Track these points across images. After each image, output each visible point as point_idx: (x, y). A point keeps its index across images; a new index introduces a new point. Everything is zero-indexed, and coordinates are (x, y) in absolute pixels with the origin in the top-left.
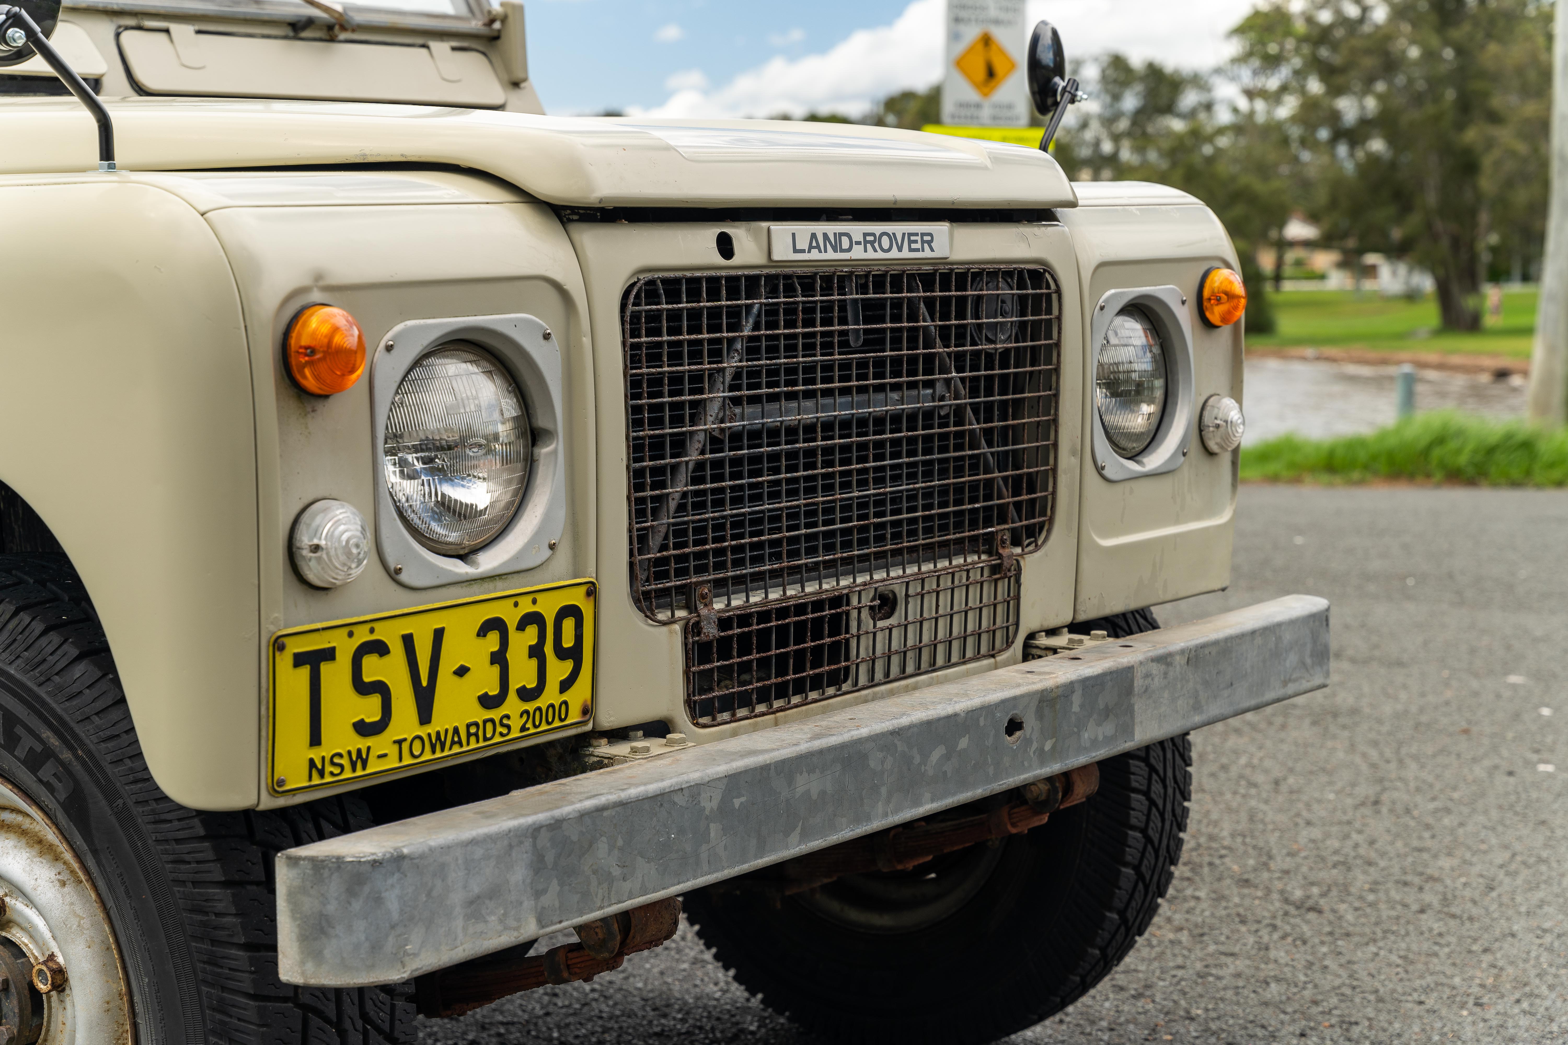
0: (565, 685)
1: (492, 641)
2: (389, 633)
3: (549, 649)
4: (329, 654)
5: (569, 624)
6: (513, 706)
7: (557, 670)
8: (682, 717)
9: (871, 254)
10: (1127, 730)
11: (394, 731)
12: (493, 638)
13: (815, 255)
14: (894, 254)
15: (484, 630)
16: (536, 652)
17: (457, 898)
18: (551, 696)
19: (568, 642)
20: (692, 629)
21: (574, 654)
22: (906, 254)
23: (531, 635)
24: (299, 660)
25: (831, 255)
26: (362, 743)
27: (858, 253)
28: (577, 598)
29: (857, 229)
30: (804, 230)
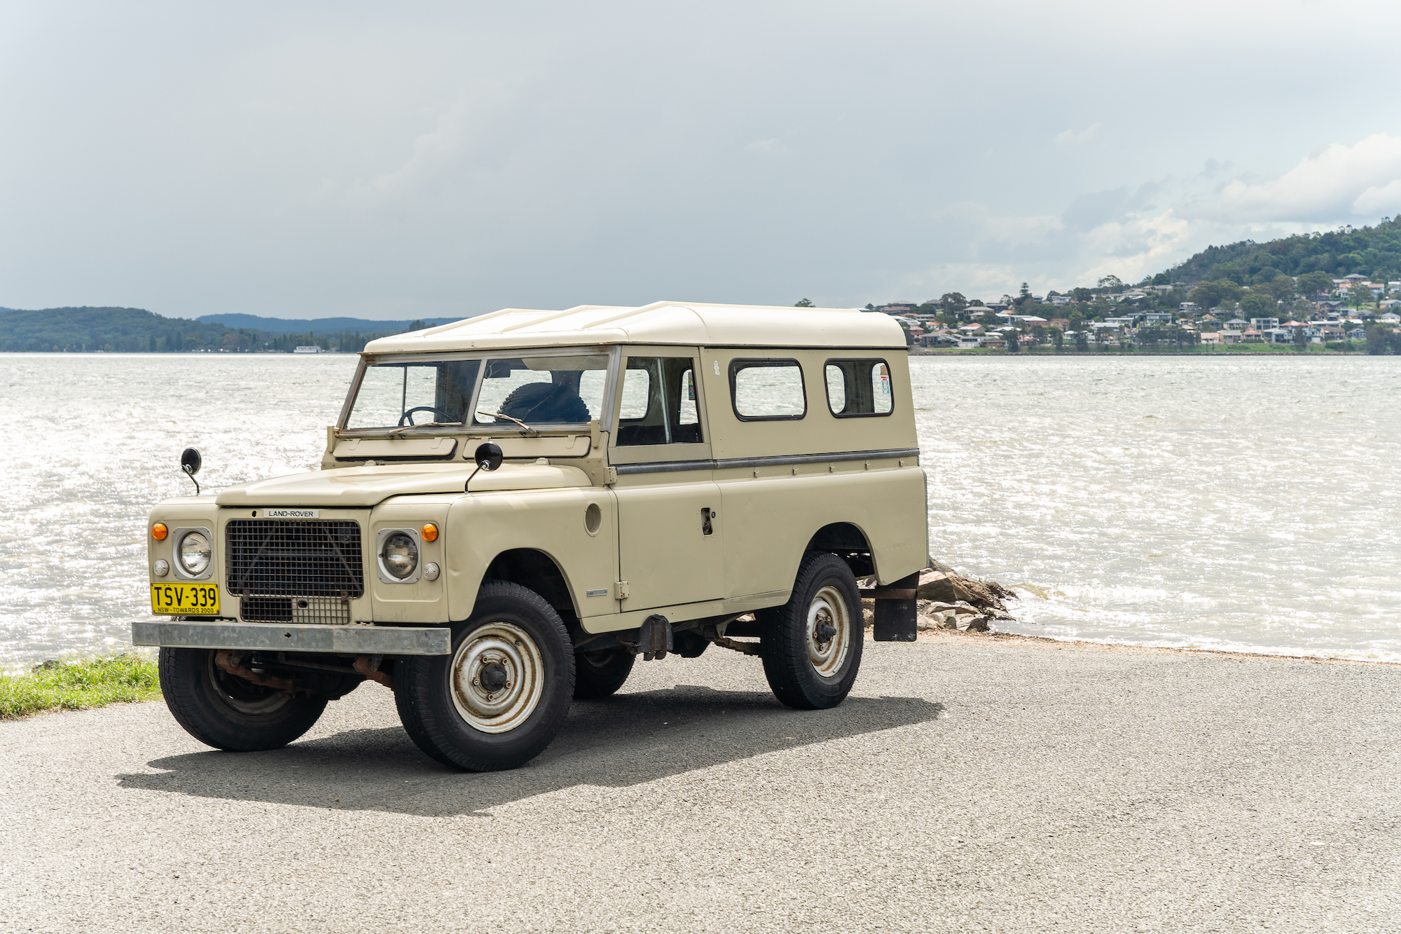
0: (212, 605)
1: (194, 592)
2: (172, 587)
3: (207, 596)
4: (160, 588)
5: (212, 592)
6: (199, 606)
7: (210, 602)
8: (239, 618)
9: (293, 517)
10: (331, 645)
11: (173, 606)
12: (194, 591)
13: (276, 517)
14: (300, 517)
15: (193, 589)
16: (204, 596)
17: (144, 633)
18: (208, 606)
19: (212, 596)
20: (242, 598)
21: (214, 599)
22: (304, 517)
23: (203, 592)
24: (156, 588)
25: (280, 517)
26: (167, 607)
27: (289, 516)
28: (214, 587)
29: (289, 511)
30: (272, 511)
